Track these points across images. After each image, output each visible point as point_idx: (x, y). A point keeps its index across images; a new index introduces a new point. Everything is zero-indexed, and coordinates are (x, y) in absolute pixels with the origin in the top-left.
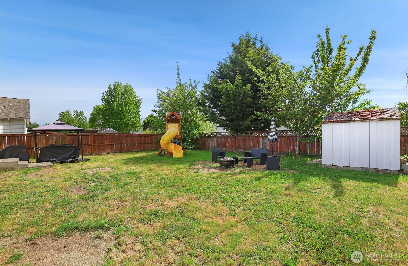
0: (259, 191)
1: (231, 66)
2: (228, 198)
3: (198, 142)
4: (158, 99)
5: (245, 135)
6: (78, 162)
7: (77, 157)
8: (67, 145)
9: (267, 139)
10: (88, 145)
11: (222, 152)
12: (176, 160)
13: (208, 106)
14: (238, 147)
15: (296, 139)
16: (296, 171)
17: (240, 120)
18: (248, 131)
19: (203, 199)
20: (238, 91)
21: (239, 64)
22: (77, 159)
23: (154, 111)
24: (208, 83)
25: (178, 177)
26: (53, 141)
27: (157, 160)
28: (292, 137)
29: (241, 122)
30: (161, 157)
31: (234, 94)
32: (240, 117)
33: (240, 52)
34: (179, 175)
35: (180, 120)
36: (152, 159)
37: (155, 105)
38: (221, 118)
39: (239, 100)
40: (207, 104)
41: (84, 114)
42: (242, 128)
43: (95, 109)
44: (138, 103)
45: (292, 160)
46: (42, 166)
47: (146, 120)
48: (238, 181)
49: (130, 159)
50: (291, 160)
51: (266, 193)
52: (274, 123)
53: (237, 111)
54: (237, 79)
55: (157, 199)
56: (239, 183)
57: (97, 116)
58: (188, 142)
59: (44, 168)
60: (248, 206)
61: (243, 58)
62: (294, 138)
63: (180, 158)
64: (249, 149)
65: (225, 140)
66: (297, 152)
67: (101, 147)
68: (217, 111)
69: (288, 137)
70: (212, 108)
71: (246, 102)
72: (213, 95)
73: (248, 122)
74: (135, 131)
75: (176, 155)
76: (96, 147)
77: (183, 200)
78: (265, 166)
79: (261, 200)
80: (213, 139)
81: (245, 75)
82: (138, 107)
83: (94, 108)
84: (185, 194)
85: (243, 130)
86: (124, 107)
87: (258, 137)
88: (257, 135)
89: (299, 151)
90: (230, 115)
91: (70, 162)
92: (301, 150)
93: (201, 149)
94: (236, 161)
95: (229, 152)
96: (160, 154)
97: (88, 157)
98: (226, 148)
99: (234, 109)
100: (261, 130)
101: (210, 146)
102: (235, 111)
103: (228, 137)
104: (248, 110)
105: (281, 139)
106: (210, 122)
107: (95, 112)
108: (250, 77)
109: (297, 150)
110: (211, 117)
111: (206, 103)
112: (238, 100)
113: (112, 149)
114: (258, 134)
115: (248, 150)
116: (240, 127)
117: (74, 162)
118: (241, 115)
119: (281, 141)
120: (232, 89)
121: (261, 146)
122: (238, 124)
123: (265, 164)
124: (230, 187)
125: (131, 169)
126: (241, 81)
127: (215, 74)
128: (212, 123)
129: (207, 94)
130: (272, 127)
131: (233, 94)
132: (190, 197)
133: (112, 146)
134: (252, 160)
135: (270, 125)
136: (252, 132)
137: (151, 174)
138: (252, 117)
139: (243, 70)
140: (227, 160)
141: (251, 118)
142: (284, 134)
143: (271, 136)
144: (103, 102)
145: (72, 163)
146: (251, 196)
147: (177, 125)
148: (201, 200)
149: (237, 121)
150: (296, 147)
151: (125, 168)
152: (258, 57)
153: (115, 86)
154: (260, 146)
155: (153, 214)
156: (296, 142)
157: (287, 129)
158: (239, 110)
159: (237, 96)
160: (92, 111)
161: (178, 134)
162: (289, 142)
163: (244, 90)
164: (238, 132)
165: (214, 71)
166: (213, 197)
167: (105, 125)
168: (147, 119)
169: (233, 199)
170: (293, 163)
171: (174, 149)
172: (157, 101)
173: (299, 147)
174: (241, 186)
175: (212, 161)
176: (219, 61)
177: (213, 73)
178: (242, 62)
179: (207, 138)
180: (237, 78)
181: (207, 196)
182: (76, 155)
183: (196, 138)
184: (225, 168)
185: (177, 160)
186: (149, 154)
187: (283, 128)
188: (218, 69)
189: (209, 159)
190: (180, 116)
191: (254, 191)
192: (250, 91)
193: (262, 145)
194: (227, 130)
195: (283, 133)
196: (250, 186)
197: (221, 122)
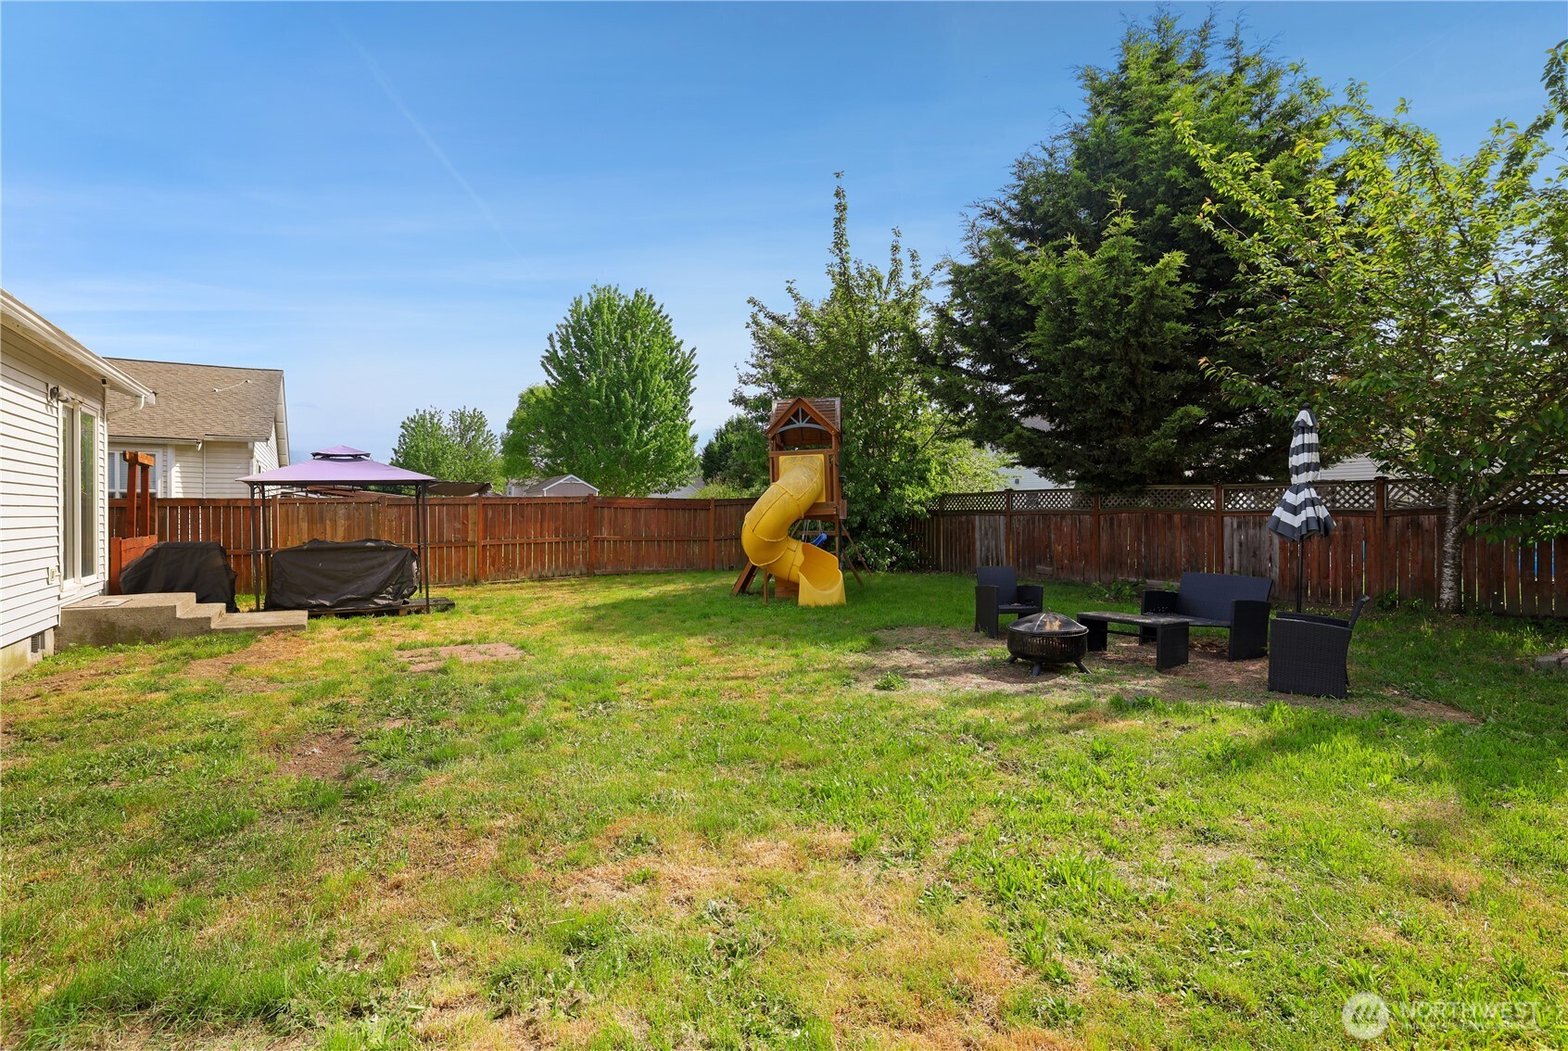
0: (1229, 838)
1: (1078, 173)
2: (1027, 875)
3: (924, 535)
4: (756, 351)
5: (1146, 502)
6: (409, 613)
7: (405, 592)
8: (369, 544)
9: (1270, 524)
10: (463, 545)
11: (1026, 587)
12: (807, 617)
13: (967, 372)
14: (1115, 562)
15: (1442, 526)
16: (1459, 710)
17: (1120, 429)
18: (1161, 482)
19: (882, 858)
20: (1117, 287)
21: (1118, 164)
22: (405, 603)
23: (739, 400)
24: (967, 261)
25: (788, 707)
26: (334, 527)
27: (722, 615)
28: (1413, 513)
29: (1126, 441)
30: (747, 603)
31: (1095, 302)
32: (1124, 417)
33: (1123, 107)
34: (799, 699)
35: (833, 433)
36: (707, 610)
37: (745, 378)
38: (1029, 422)
39: (1117, 332)
40: (964, 364)
41: (483, 424)
42: (1135, 469)
43: (524, 402)
44: (680, 376)
45: (1418, 639)
46: (263, 629)
47: (718, 444)
48: (1098, 757)
49: (615, 606)
50: (1416, 639)
51: (1274, 852)
52: (1312, 438)
53: (1107, 388)
54: (1113, 230)
55: (639, 840)
56: (1101, 771)
57: (528, 428)
58: (876, 534)
59: (269, 634)
60: (1152, 950)
61: (1136, 133)
62: (1428, 521)
63: (826, 609)
64: (1167, 573)
65: (1049, 527)
66: (1447, 595)
67: (514, 552)
68: (1008, 393)
69: (1386, 512)
70: (989, 378)
71: (1155, 343)
72: (992, 318)
73: (1167, 437)
74: (671, 485)
75: (810, 594)
76: (493, 551)
77: (768, 859)
78: (1258, 668)
79: (1240, 903)
80: (992, 524)
81: (1151, 213)
82: (684, 391)
83: (522, 397)
84: (796, 814)
85: (1139, 479)
86: (625, 394)
87: (1219, 513)
88: (1210, 504)
89: (1459, 592)
90: (1071, 410)
91: (379, 613)
92: (1469, 584)
93: (937, 568)
94: (1097, 634)
95: (1067, 584)
96: (743, 589)
97: (450, 593)
98: (1051, 565)
99: (1094, 379)
100: (1234, 481)
101: (978, 552)
102: (1099, 386)
103: (1062, 514)
104: (1165, 380)
105: (1346, 526)
106: (979, 445)
107: (524, 414)
108: (1176, 221)
109: (1447, 583)
110: (983, 419)
111: (957, 356)
112: (1112, 334)
113: (557, 560)
114: (1218, 501)
115: (1163, 576)
116: (1120, 464)
117: (393, 612)
118: (1127, 408)
119: (1345, 536)
120: (1085, 279)
121: (1234, 560)
122: (1114, 451)
123: (1256, 655)
124: (1048, 793)
125: (595, 656)
126: (1131, 240)
127: (1002, 221)
128: (988, 446)
129: (964, 315)
130: (1295, 461)
131: (1089, 304)
132: (817, 838)
133: (557, 550)
134: (1186, 634)
135: (1284, 450)
136: (1186, 488)
137: (672, 684)
138: (1187, 415)
139: (1140, 191)
140: (1048, 628)
141: (1182, 419)
142: (1362, 497)
143: (1295, 510)
144: (550, 374)
145: (386, 617)
146: (1176, 871)
147: (818, 459)
148: (868, 870)
149: (1105, 434)
150: (1441, 566)
151: (573, 648)
152: (1216, 116)
153: (597, 308)
154: (1227, 561)
155: (578, 943)
156: (1442, 541)
157: (1380, 474)
158: (1118, 381)
159: (1110, 316)
160: (515, 409)
161: (823, 500)
162: (1392, 541)
163: (1148, 283)
164: (1114, 491)
165: (997, 208)
166: (942, 852)
167: (558, 465)
168: (722, 439)
169: (1056, 880)
170: (1431, 659)
171: (803, 568)
172: (753, 361)
173: (1458, 567)
174: (1112, 788)
175: (977, 630)
176: (1020, 158)
177: (992, 214)
178: (1133, 151)
179: (964, 518)
180: (1115, 224)
181: (907, 845)
182: (404, 585)
183: (913, 517)
184: (1036, 669)
185: (813, 618)
186: (702, 586)
187: (1360, 467)
188: (1016, 197)
189: (963, 617)
190: (833, 417)
191: (1196, 832)
192: (1179, 284)
193: (1240, 552)
194: (1061, 479)
195: (1357, 493)
196: (1166, 795)
197: (1030, 441)
